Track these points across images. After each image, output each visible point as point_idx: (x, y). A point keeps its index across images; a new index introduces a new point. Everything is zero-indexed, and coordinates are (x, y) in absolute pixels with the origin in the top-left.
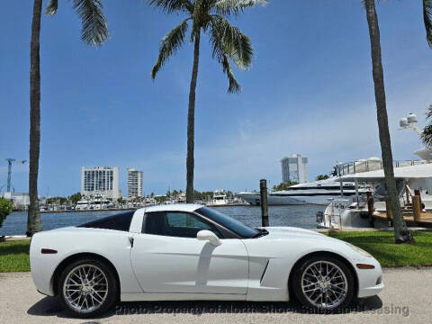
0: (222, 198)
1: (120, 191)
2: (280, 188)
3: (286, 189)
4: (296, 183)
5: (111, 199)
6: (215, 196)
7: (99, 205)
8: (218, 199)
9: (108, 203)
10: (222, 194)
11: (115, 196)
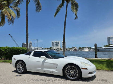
0: (87, 49)
1: (60, 47)
2: (106, 46)
3: (108, 46)
4: (112, 45)
5: (58, 49)
6: (85, 48)
7: (55, 50)
8: (86, 49)
9: (57, 49)
10: (87, 48)
11: (59, 48)
